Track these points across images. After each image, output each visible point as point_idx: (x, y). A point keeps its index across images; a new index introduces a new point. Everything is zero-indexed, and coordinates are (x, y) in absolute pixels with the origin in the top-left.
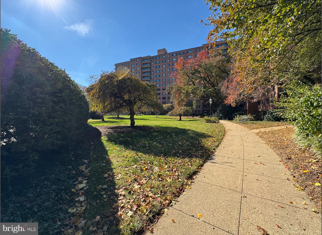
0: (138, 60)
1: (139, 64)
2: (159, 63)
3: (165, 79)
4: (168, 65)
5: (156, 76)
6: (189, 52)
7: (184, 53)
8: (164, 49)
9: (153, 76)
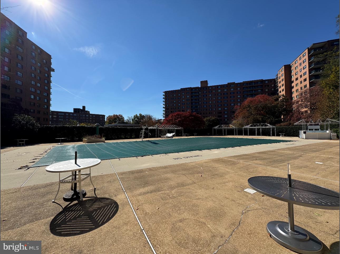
0: (188, 89)
1: (189, 93)
2: (206, 92)
3: (211, 105)
4: (214, 95)
5: (204, 103)
6: (232, 86)
7: (227, 87)
8: (207, 81)
9: (200, 103)
